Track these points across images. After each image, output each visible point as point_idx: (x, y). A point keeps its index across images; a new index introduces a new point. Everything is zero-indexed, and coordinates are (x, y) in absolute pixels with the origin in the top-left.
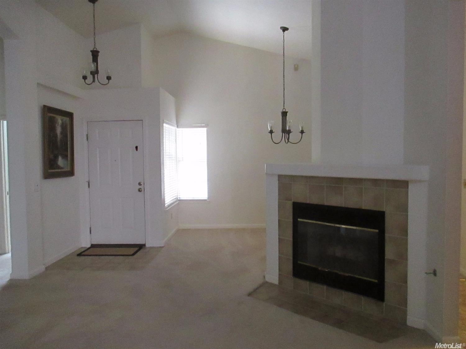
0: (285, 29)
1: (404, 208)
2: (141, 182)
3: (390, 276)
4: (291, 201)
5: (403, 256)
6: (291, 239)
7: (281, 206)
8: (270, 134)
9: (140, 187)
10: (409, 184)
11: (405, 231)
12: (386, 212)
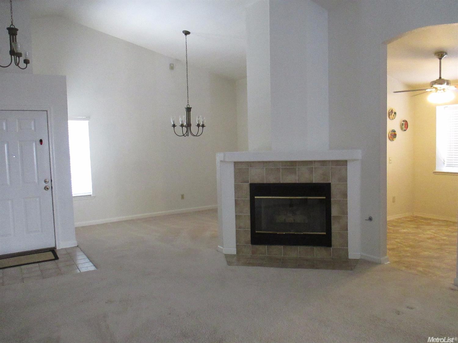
0: (187, 33)
1: (344, 180)
2: (46, 179)
3: (335, 227)
4: (249, 183)
5: (344, 212)
6: (249, 214)
7: (237, 188)
8: (173, 128)
9: (46, 185)
10: (348, 163)
11: (345, 195)
12: (331, 183)
